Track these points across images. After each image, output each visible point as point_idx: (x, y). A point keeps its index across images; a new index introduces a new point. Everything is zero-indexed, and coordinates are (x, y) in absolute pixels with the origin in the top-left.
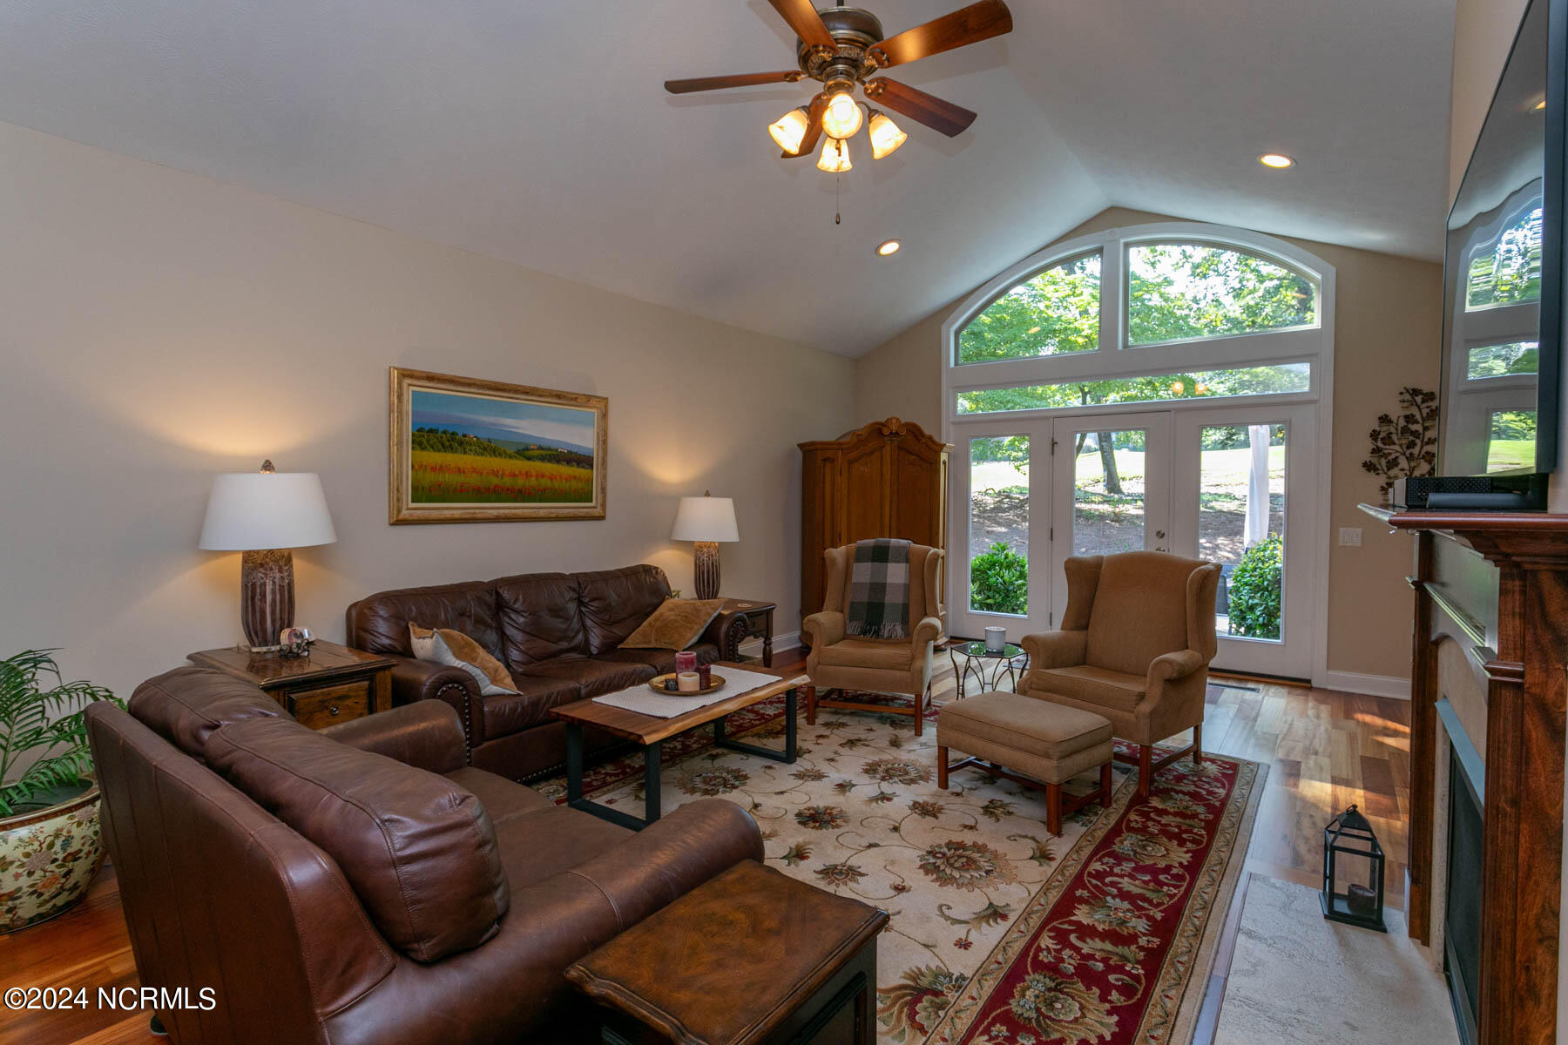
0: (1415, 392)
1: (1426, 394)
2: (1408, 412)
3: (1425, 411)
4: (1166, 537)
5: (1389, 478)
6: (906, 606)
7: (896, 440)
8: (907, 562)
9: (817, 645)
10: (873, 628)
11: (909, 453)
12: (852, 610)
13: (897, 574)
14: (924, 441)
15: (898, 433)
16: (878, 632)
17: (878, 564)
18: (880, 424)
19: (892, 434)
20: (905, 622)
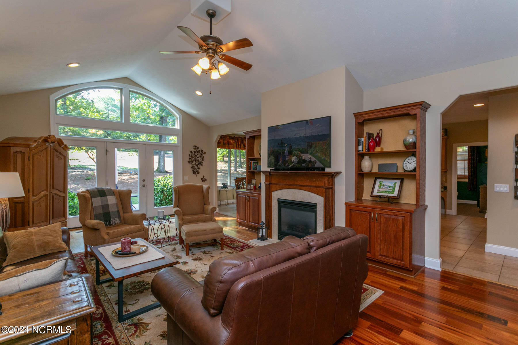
0: (196, 146)
1: (197, 147)
2: (195, 151)
3: (197, 151)
4: (145, 181)
5: (192, 165)
6: (118, 211)
7: (52, 145)
8: (114, 195)
9: (104, 232)
10: (108, 223)
11: (57, 151)
12: (97, 217)
13: (112, 200)
14: (62, 146)
15: (54, 142)
16: (110, 223)
17: (103, 197)
18: (47, 137)
19: (52, 142)
20: (119, 217)
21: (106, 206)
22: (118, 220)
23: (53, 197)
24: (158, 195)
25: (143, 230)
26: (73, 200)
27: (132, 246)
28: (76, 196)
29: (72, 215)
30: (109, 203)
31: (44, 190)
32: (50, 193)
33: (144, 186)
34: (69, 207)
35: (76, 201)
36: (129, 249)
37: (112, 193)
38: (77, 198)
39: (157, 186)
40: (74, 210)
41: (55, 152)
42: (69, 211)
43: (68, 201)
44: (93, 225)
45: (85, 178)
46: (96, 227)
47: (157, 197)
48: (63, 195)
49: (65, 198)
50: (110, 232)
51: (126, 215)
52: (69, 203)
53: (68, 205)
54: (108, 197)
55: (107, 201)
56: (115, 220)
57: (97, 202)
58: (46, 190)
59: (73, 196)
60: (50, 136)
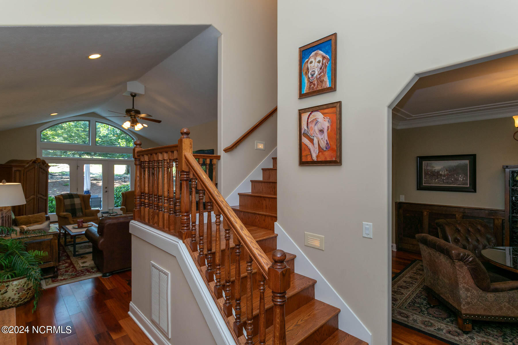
4: (107, 188)
6: (82, 208)
7: (38, 164)
8: (79, 198)
9: (71, 220)
10: (74, 215)
11: (42, 169)
12: (67, 211)
13: (77, 201)
14: (45, 165)
15: (40, 163)
16: (76, 216)
17: (71, 199)
18: (35, 160)
19: (38, 163)
20: (82, 212)
21: (73, 205)
22: (81, 213)
23: (38, 199)
24: (119, 199)
25: (97, 220)
26: (52, 202)
27: (83, 224)
28: (54, 200)
29: (51, 213)
30: (76, 203)
31: (33, 195)
32: (37, 196)
33: (106, 192)
34: (49, 207)
35: (54, 203)
36: (81, 225)
37: (78, 196)
38: (55, 201)
39: (119, 192)
40: (53, 210)
41: (41, 170)
42: (49, 210)
43: (48, 203)
44: (65, 215)
45: (64, 184)
46: (66, 216)
47: (118, 201)
48: (45, 198)
49: (46, 201)
50: (75, 219)
51: (87, 211)
52: (49, 204)
53: (48, 205)
54: (75, 199)
55: (74, 202)
56: (79, 214)
57: (68, 202)
58: (34, 195)
59: (52, 199)
60: (37, 159)
